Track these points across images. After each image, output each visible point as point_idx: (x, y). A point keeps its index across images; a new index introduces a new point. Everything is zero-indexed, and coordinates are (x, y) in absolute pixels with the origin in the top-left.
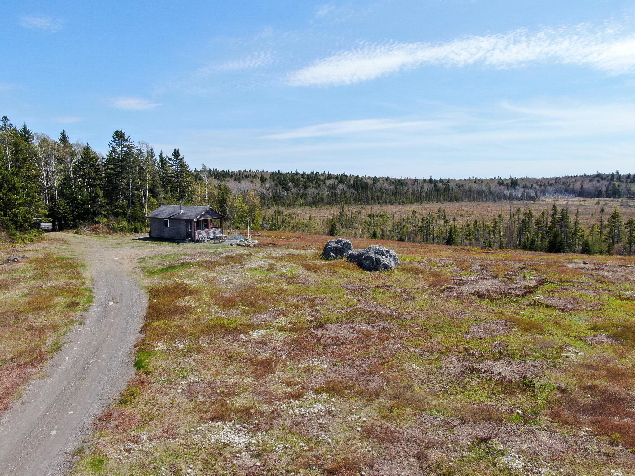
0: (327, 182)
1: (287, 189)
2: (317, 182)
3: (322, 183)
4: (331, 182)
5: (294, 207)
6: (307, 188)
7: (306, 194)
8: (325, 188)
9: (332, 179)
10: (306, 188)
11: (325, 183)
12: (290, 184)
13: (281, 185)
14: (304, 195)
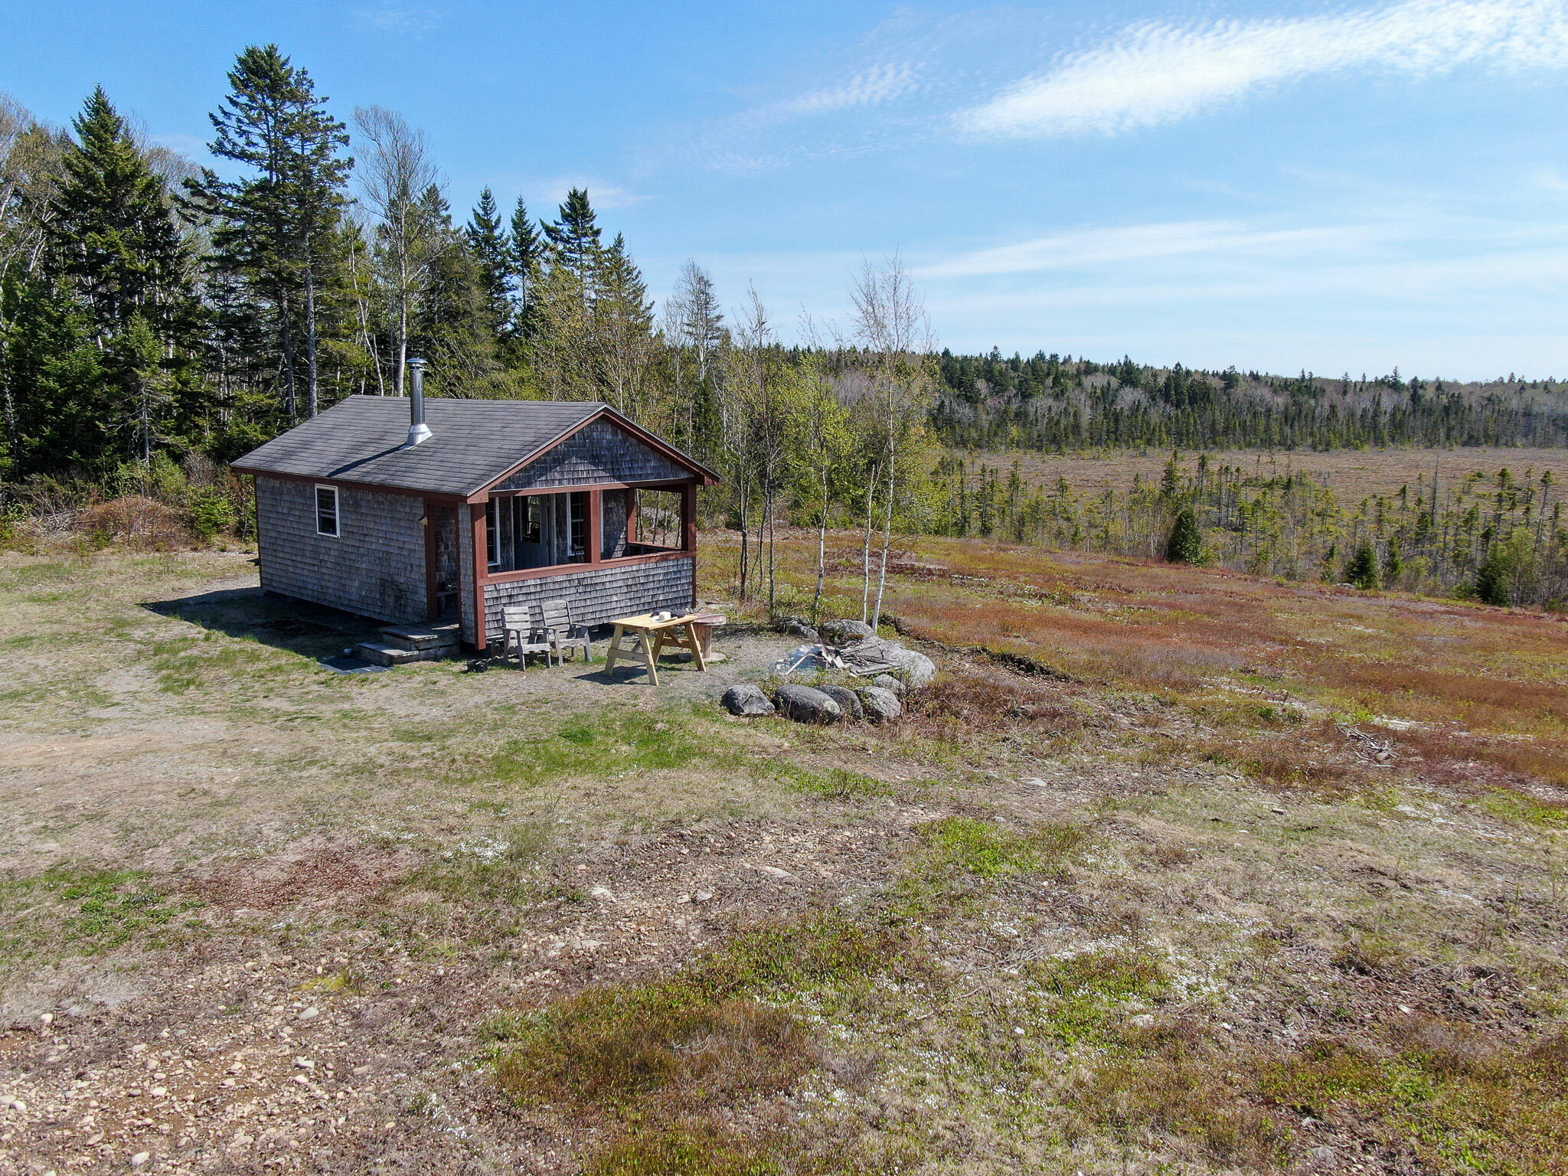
0: (1087, 381)
1: (971, 398)
2: (1056, 381)
3: (1070, 384)
4: (1100, 380)
5: (993, 449)
6: (1030, 395)
7: (1026, 414)
8: (1083, 397)
9: (1099, 374)
10: (1025, 396)
11: (1080, 384)
12: (981, 385)
13: (953, 387)
14: (1021, 416)
